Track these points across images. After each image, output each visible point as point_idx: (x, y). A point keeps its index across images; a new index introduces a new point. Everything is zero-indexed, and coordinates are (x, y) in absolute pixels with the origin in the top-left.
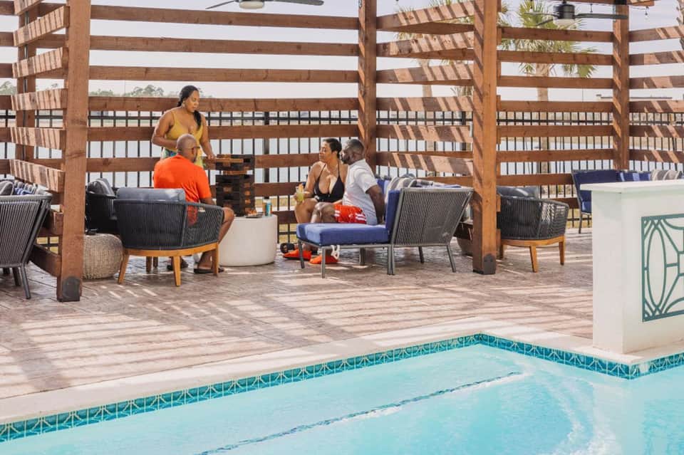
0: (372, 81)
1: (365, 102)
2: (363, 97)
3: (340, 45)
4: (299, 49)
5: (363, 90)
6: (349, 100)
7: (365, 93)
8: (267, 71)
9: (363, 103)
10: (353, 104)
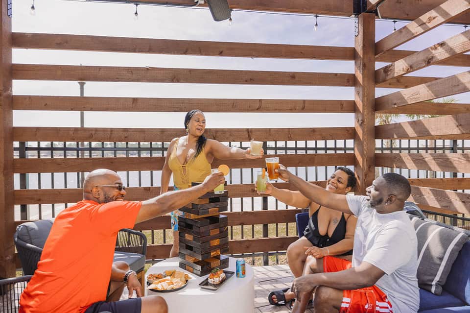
0: (370, 109)
1: (363, 130)
2: (361, 125)
3: (336, 75)
4: (293, 79)
5: (360, 119)
6: (347, 129)
7: (363, 121)
8: (260, 101)
9: (361, 132)
10: (350, 133)
